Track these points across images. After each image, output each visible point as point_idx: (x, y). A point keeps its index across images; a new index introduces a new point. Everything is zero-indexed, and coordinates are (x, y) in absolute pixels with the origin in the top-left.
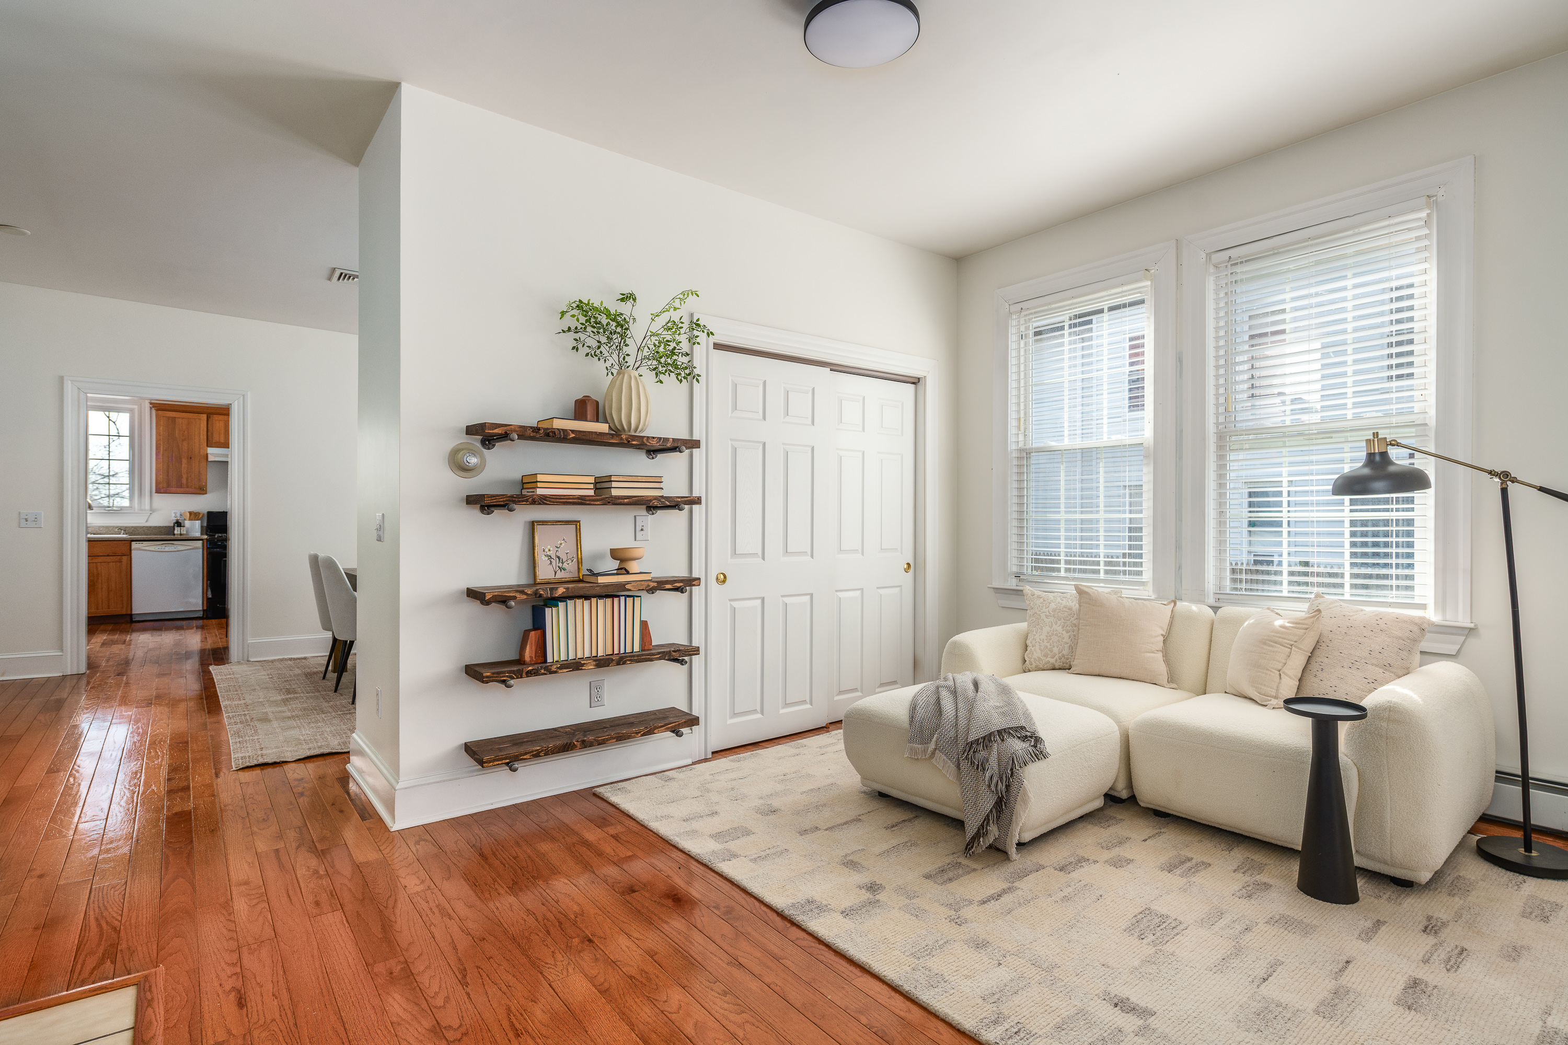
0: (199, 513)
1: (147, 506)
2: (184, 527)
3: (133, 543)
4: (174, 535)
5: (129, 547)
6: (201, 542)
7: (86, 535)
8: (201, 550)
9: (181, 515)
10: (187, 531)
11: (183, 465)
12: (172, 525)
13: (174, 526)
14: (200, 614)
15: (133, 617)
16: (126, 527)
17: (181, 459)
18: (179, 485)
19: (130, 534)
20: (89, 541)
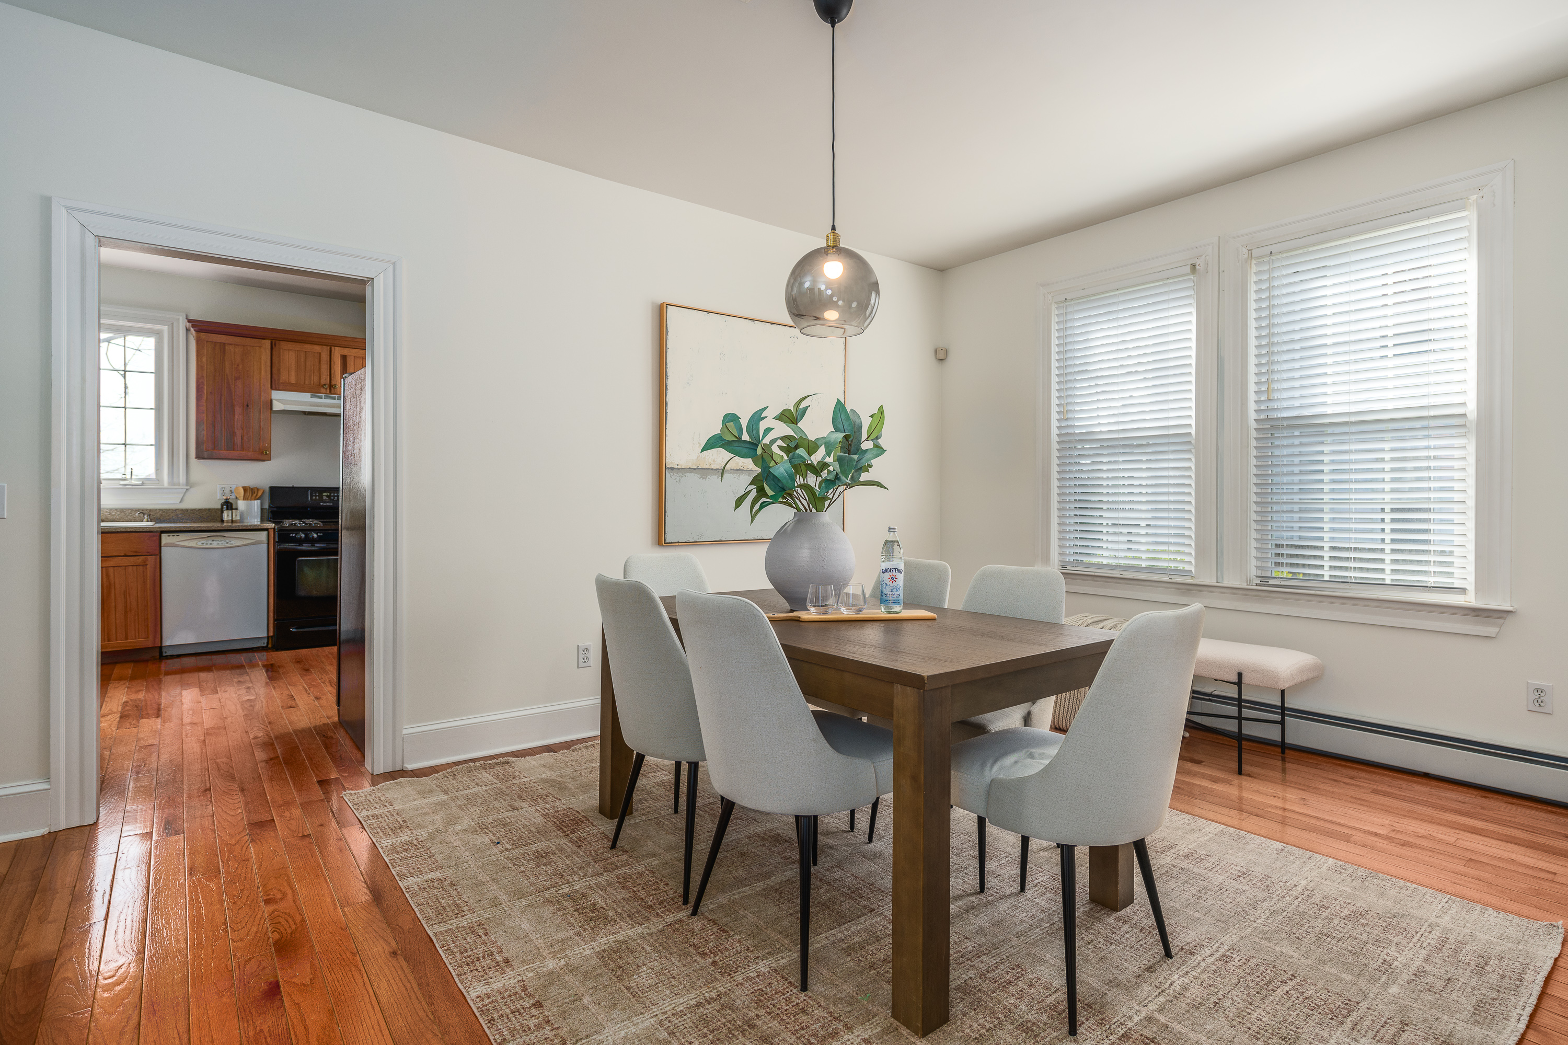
0: (258, 490)
1: (182, 479)
2: (236, 509)
3: (164, 536)
4: (222, 521)
5: (158, 541)
6: (266, 532)
7: (99, 524)
8: (266, 546)
9: (231, 492)
10: (241, 516)
11: (236, 417)
12: (219, 507)
13: (222, 508)
14: (263, 643)
15: (164, 650)
16: (151, 510)
17: (233, 406)
18: (231, 447)
19: (157, 521)
20: (102, 533)
